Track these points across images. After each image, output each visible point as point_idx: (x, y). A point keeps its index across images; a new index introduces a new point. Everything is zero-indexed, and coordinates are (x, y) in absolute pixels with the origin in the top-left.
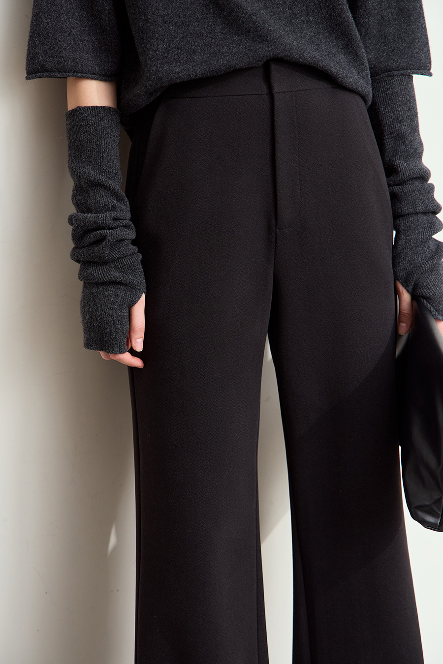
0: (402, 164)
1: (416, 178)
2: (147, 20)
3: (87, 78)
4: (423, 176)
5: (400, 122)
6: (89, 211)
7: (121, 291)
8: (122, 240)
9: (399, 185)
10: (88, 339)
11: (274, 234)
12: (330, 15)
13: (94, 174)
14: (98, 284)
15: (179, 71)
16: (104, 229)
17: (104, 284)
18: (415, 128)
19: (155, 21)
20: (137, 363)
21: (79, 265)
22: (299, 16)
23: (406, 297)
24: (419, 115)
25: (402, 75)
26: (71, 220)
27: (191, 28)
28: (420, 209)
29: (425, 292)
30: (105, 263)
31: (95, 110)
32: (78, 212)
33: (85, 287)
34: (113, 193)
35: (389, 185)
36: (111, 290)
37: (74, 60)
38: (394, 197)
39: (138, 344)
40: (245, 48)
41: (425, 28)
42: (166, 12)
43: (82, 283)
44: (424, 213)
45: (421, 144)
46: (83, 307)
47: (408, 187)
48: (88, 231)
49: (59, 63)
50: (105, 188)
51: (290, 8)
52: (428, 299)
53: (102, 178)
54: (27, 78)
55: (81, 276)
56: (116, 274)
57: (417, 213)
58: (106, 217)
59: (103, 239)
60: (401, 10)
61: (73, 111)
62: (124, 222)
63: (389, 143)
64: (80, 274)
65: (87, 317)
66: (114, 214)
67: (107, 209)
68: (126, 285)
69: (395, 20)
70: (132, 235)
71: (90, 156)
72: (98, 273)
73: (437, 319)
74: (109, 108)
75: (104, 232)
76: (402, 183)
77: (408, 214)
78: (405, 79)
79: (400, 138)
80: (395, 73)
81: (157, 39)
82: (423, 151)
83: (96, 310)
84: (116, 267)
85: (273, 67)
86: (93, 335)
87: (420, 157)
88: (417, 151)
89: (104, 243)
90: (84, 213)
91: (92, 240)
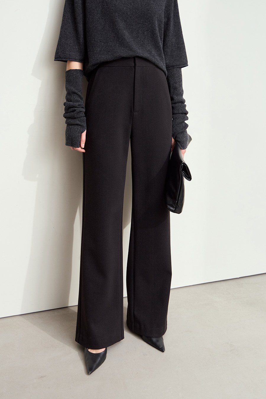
0: (176, 98)
1: (180, 102)
2: (95, 41)
3: (73, 61)
4: (183, 102)
5: (176, 83)
6: (71, 101)
7: (79, 127)
8: (81, 112)
9: (174, 104)
10: (67, 142)
11: (133, 114)
12: (156, 44)
13: (74, 90)
14: (72, 125)
15: (104, 57)
16: (76, 108)
17: (74, 125)
18: (181, 85)
19: (97, 41)
20: (84, 151)
21: (66, 119)
22: (145, 44)
23: (173, 140)
24: (183, 81)
25: (178, 67)
26: (65, 104)
27: (109, 44)
28: (180, 112)
29: (179, 139)
30: (75, 118)
31: (76, 70)
32: (67, 101)
33: (67, 126)
34: (80, 96)
35: (172, 104)
36: (76, 127)
37: (70, 55)
38: (173, 107)
39: (83, 145)
40: (125, 51)
41: (186, 52)
42: (101, 38)
43: (66, 125)
44: (182, 114)
45: (183, 91)
46: (66, 132)
47: (177, 105)
48: (70, 108)
49: (65, 56)
50: (77, 94)
51: (142, 41)
52: (179, 142)
53: (76, 91)
54: (55, 60)
55: (66, 123)
56: (78, 122)
57: (179, 113)
58: (76, 104)
59: (75, 110)
60: (178, 47)
61: (68, 71)
62: (82, 106)
63: (172, 90)
64: (66, 122)
65: (68, 135)
66: (79, 103)
67: (77, 101)
68: (81, 126)
69: (176, 50)
70: (84, 111)
71: (73, 84)
72: (72, 121)
73: (181, 149)
74: (80, 70)
75: (75, 109)
76: (175, 103)
77: (176, 113)
78: (178, 69)
79: (175, 88)
80: (175, 67)
81: (98, 47)
82: (183, 93)
83: (71, 133)
84: (79, 120)
85: (136, 59)
86: (69, 141)
87: (182, 96)
88: (181, 93)
89: (75, 112)
90: (69, 102)
91: (71, 110)
